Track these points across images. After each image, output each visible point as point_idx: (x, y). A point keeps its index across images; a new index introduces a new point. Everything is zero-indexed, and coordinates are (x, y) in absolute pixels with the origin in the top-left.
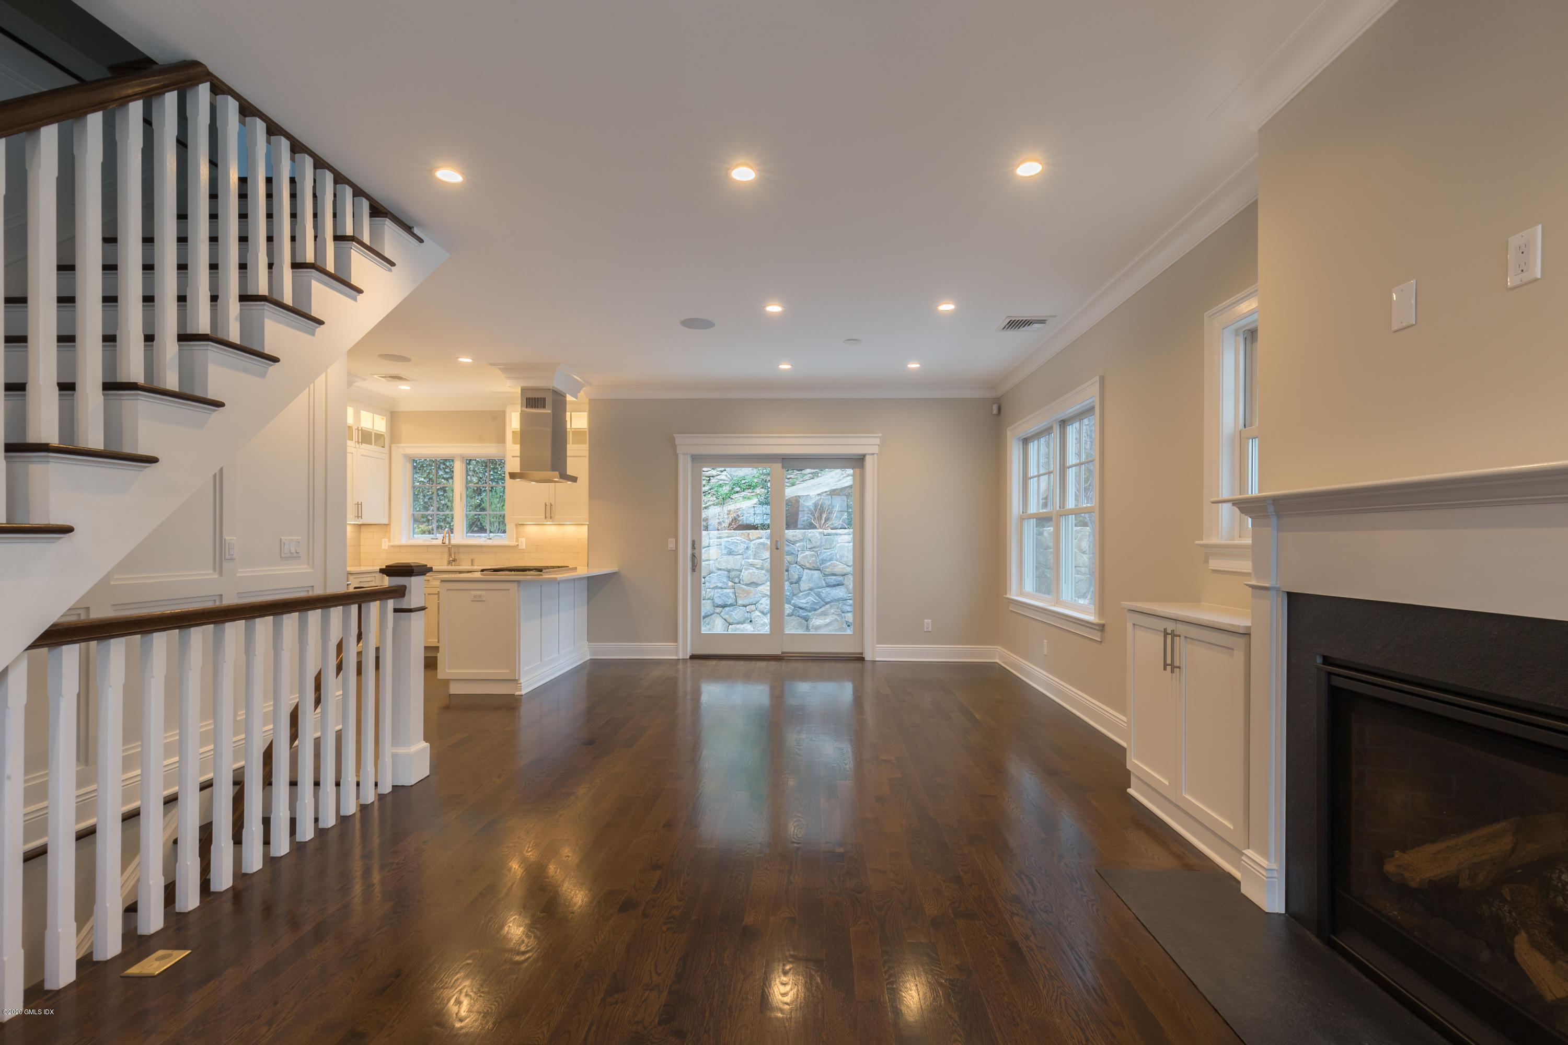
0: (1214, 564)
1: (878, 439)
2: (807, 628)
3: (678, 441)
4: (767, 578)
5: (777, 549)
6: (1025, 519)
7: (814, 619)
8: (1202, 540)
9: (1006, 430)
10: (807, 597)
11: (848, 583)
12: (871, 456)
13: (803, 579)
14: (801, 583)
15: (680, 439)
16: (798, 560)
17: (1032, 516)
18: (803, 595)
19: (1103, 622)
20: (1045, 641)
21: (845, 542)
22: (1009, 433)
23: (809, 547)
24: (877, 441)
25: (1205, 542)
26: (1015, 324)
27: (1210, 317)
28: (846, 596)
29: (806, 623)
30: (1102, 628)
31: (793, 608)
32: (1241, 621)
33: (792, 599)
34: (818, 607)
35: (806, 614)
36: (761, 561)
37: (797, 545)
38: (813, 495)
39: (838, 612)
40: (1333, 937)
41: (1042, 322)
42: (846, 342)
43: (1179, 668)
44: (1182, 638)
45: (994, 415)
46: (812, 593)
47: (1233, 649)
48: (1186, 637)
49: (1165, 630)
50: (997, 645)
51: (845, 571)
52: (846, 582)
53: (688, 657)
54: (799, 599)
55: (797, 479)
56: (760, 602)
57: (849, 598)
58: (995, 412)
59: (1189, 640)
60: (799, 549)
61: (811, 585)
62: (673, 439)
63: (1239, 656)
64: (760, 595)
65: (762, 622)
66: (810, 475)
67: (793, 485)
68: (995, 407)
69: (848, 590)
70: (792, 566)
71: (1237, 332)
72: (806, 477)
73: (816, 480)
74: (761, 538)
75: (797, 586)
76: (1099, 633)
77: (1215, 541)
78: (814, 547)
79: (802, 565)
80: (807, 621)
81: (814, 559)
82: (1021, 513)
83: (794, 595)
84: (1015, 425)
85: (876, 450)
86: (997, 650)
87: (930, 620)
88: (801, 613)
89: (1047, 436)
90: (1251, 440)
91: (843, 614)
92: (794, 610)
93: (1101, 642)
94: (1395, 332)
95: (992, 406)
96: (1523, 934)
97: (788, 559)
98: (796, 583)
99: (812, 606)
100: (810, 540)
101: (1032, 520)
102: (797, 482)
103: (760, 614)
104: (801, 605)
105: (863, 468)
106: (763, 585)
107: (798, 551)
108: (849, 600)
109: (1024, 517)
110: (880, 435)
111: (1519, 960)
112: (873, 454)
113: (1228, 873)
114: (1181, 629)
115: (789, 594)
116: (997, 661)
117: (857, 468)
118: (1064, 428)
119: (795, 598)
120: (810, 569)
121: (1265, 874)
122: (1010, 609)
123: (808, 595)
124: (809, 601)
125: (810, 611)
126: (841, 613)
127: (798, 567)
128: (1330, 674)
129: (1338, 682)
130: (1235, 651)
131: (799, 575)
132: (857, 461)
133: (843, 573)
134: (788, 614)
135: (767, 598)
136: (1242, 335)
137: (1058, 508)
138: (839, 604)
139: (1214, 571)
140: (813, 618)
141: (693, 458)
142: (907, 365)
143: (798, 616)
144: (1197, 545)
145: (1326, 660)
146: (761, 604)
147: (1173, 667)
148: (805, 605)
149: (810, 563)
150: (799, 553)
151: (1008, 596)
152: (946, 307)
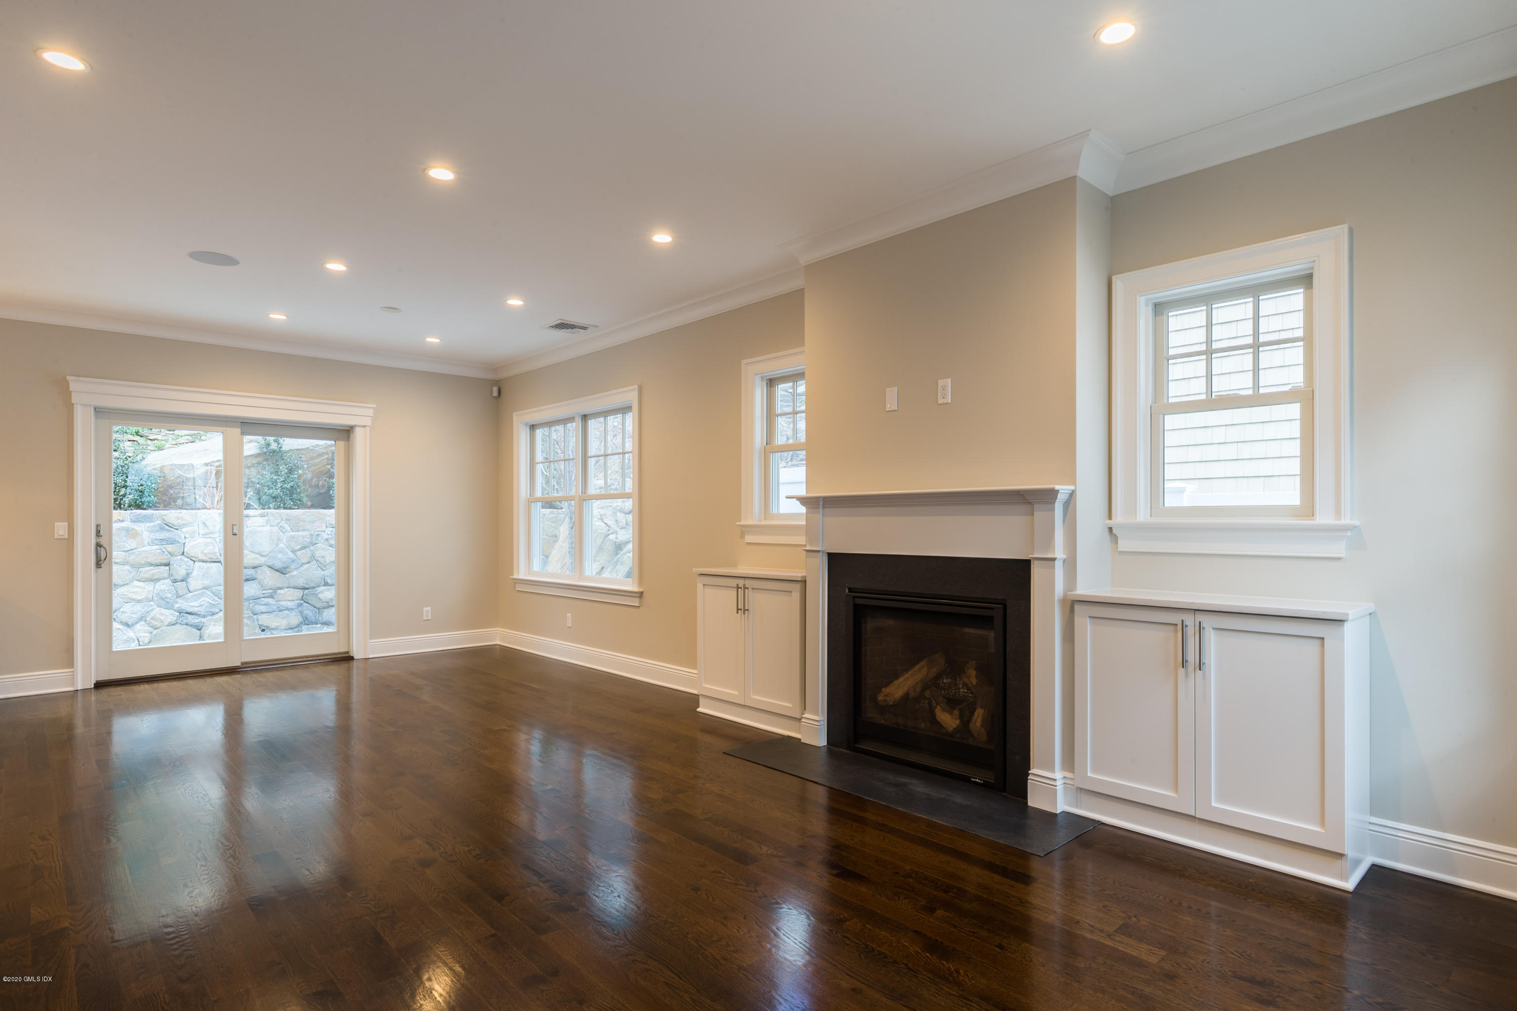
0: (749, 538)
1: (372, 410)
2: (201, 637)
3: (73, 386)
4: (133, 577)
5: (235, 535)
6: (532, 502)
7: (211, 627)
8: (740, 521)
9: (512, 416)
10: (200, 598)
11: (262, 578)
12: (362, 429)
13: (193, 574)
14: (189, 580)
15: (75, 385)
16: (185, 550)
17: (538, 500)
18: (193, 596)
19: (641, 590)
20: (569, 615)
21: (258, 526)
22: (515, 418)
23: (202, 532)
24: (370, 412)
25: (743, 523)
26: (562, 326)
27: (746, 364)
28: (259, 593)
29: (199, 632)
30: (641, 595)
31: (177, 614)
32: (798, 574)
33: (177, 603)
34: (217, 610)
35: (198, 621)
36: (123, 553)
37: (184, 530)
38: (197, 465)
39: (248, 614)
40: (856, 745)
41: (585, 328)
42: (383, 309)
43: (748, 610)
44: (750, 589)
45: (494, 397)
46: (208, 593)
47: (791, 592)
48: (752, 589)
49: (738, 585)
50: (499, 627)
51: (257, 562)
52: (258, 576)
53: (93, 686)
54: (187, 602)
55: (166, 441)
56: (121, 610)
57: (263, 596)
58: (495, 394)
59: (755, 590)
60: (187, 536)
61: (207, 582)
62: (67, 384)
63: (796, 596)
64: (121, 600)
65: (125, 637)
66: (189, 437)
67: (160, 449)
68: (495, 389)
69: (262, 586)
70: (175, 558)
71: (762, 378)
72: (180, 440)
73: (198, 445)
74: (123, 521)
75: (185, 585)
76: (638, 599)
77: (749, 522)
78: (211, 533)
79: (192, 557)
80: (200, 630)
81: (211, 548)
82: (529, 496)
83: (179, 596)
84: (521, 412)
85: (368, 421)
86: (498, 632)
87: (430, 608)
88: (191, 619)
89: (563, 425)
90: (771, 454)
91: (255, 617)
92: (178, 618)
93: (639, 607)
94: (888, 412)
95: (492, 389)
96: (939, 707)
97: (169, 549)
98: (182, 581)
99: (207, 610)
100: (204, 524)
101: (538, 503)
102: (166, 446)
103: (121, 627)
104: (190, 610)
105: (348, 441)
106: (126, 586)
107: (185, 537)
108: (264, 598)
109: (532, 500)
110: (374, 406)
111: (938, 719)
112: (364, 426)
113: (788, 736)
114: (748, 583)
115: (171, 595)
116: (498, 642)
117: (342, 440)
118: (585, 421)
119: (180, 600)
120: (204, 561)
121: (818, 724)
122: (517, 589)
123: (202, 595)
124: (203, 603)
125: (204, 616)
126: (252, 615)
127: (186, 559)
128: (854, 597)
129: (859, 601)
130: (793, 593)
131: (187, 569)
132: (345, 433)
133: (256, 565)
134: (169, 623)
135: (133, 604)
136: (765, 380)
137: (581, 493)
138: (250, 603)
139: (748, 544)
140: (210, 625)
141: (96, 411)
142: (425, 338)
143: (187, 624)
144: (738, 525)
145: (850, 590)
146: (123, 612)
147: (745, 610)
148: (197, 609)
149: (205, 554)
150: (187, 540)
151: (515, 576)
152: (515, 302)
